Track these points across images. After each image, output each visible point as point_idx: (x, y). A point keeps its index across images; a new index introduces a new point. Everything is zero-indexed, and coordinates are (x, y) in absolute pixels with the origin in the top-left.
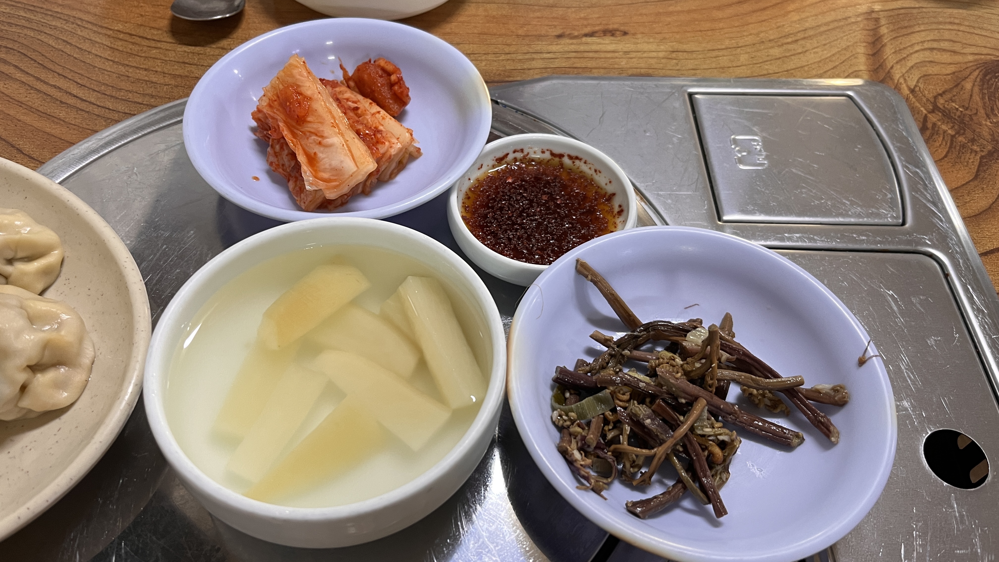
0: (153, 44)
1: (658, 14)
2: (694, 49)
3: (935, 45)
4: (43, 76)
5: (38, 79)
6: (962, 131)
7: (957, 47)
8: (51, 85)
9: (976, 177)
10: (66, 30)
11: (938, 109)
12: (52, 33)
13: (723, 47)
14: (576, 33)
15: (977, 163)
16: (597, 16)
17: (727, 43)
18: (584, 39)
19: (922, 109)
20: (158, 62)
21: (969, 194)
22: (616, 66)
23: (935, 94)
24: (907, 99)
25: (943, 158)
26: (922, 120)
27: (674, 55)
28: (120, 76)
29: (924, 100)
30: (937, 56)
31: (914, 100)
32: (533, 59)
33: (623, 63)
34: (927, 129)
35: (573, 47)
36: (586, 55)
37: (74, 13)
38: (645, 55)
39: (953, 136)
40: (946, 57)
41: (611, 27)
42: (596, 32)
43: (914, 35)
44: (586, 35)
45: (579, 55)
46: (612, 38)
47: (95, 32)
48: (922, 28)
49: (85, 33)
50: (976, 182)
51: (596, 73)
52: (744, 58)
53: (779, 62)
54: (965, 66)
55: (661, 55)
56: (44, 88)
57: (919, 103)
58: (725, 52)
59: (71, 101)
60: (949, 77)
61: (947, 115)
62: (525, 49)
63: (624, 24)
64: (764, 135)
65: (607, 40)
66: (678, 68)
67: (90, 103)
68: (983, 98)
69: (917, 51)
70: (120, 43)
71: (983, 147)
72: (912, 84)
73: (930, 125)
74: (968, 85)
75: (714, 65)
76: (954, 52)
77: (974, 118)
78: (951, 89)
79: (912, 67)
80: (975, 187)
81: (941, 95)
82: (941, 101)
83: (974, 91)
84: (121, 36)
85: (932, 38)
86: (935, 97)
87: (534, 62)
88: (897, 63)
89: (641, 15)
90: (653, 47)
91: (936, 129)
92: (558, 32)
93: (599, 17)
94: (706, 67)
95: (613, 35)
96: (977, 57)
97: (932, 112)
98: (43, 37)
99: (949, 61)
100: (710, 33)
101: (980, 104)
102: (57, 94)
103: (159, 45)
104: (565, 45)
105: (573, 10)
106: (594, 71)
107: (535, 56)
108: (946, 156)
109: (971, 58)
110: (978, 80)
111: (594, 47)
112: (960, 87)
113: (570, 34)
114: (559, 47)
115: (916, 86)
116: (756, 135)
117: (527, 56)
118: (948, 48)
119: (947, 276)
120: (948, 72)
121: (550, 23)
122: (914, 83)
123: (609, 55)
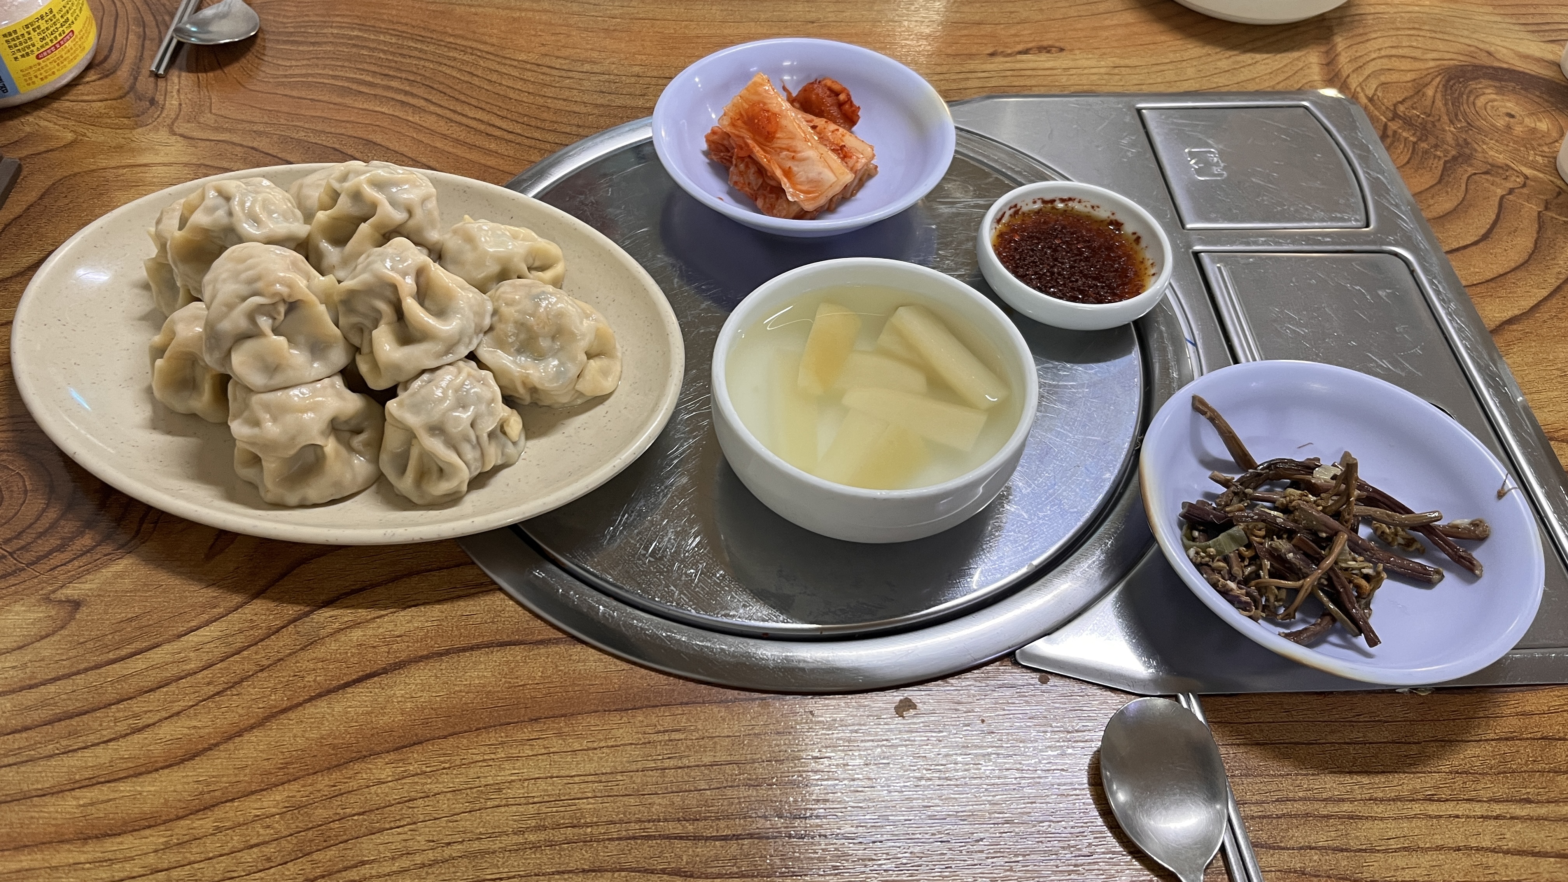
0: (563, 74)
1: (1094, 29)
2: (1138, 64)
3: (1394, 52)
4: (459, 109)
5: (455, 112)
6: (1424, 138)
7: (1418, 54)
8: (472, 118)
9: (1439, 182)
10: (468, 62)
11: (1400, 117)
12: (452, 64)
13: (1168, 61)
14: (1009, 51)
15: (1440, 168)
16: (1029, 32)
17: (1171, 56)
18: (1019, 57)
19: (1382, 117)
20: (575, 92)
21: (1433, 197)
22: (1057, 84)
23: (1395, 102)
24: (1366, 108)
25: (1405, 165)
26: (1382, 128)
27: (1116, 71)
28: (539, 107)
29: (1384, 108)
30: (1396, 63)
31: (1372, 108)
32: (968, 79)
33: (1064, 80)
34: (1388, 136)
35: (1008, 66)
36: (1023, 73)
37: (470, 44)
38: (1086, 71)
39: (1415, 143)
40: (1405, 65)
41: (1045, 43)
42: (1030, 49)
43: (1369, 43)
44: (1020, 53)
45: (1015, 73)
46: (1048, 55)
47: (499, 63)
48: (1379, 34)
49: (489, 64)
50: (1439, 187)
51: (1036, 91)
52: (1190, 72)
53: (1227, 74)
54: (1426, 72)
55: (1103, 70)
56: (464, 120)
57: (1379, 111)
58: (1170, 66)
59: (498, 133)
60: (1410, 84)
61: (1408, 122)
62: (958, 69)
63: (1058, 40)
64: (1221, 147)
65: (1044, 56)
66: (1121, 84)
67: (518, 134)
68: (1446, 104)
69: (1374, 59)
70: (530, 74)
71: (1446, 152)
72: (1370, 93)
73: (1390, 133)
74: (1430, 92)
75: (1159, 80)
76: (1415, 59)
77: (1437, 124)
78: (1412, 96)
79: (1369, 76)
80: (1439, 190)
81: (1401, 102)
82: (1401, 108)
83: (1437, 98)
84: (528, 66)
85: (1391, 45)
86: (1395, 105)
87: (970, 82)
88: (1353, 71)
89: (1075, 30)
90: (1092, 63)
91: (1397, 136)
92: (991, 50)
93: (1031, 34)
94: (1151, 81)
95: (1049, 52)
96: (1439, 62)
97: (1393, 119)
98: (444, 69)
99: (1409, 67)
100: (1151, 47)
101: (1443, 110)
102: (482, 127)
103: (570, 74)
104: (998, 64)
105: (1002, 26)
106: (1034, 88)
107: (969, 75)
108: (1408, 162)
109: (1432, 64)
110: (1440, 86)
111: (1031, 65)
112: (1421, 94)
113: (1002, 52)
114: (992, 66)
115: (1374, 95)
116: (1212, 147)
117: (961, 76)
118: (1407, 55)
119: (1412, 272)
120: (1409, 79)
121: (980, 41)
122: (1373, 91)
123: (1048, 72)
